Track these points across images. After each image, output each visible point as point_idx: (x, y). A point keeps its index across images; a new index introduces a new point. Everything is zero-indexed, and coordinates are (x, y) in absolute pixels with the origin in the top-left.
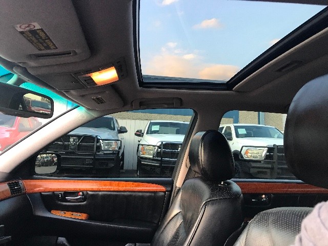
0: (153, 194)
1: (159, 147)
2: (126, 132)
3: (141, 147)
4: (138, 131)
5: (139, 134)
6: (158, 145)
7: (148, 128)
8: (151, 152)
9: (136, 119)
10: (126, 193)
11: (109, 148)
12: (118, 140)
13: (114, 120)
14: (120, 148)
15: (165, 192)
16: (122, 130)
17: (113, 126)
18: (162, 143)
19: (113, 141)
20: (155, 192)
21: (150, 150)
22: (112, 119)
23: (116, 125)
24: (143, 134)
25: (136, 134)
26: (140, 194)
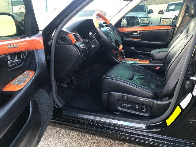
0: (167, 30)
1: (174, 19)
2: (153, 12)
3: (162, 20)
4: (160, 11)
5: (161, 12)
6: (173, 17)
7: (167, 8)
8: (169, 22)
9: (159, 4)
10: (155, 31)
11: (144, 22)
12: (148, 17)
13: (146, 6)
14: (150, 22)
15: (172, 29)
16: (151, 12)
17: (145, 10)
18: (176, 16)
19: (146, 18)
20: (167, 29)
21: (168, 21)
22: (144, 5)
23: (147, 9)
24: (164, 12)
25: (159, 13)
26: (161, 31)
